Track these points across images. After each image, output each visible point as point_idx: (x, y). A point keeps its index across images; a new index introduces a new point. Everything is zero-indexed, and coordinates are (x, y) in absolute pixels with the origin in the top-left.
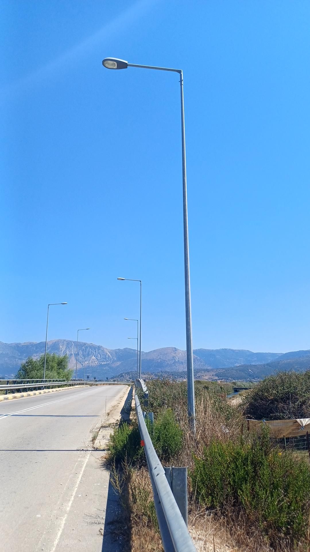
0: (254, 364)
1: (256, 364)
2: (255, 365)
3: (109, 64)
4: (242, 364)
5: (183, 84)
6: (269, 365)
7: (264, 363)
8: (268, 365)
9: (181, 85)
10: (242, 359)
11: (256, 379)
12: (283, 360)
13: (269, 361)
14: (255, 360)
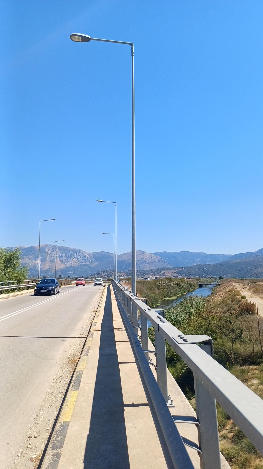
0: (208, 263)
1: (210, 264)
4: (198, 263)
7: (216, 262)
8: (220, 264)
10: (198, 259)
11: (210, 275)
12: (233, 260)
14: (209, 261)
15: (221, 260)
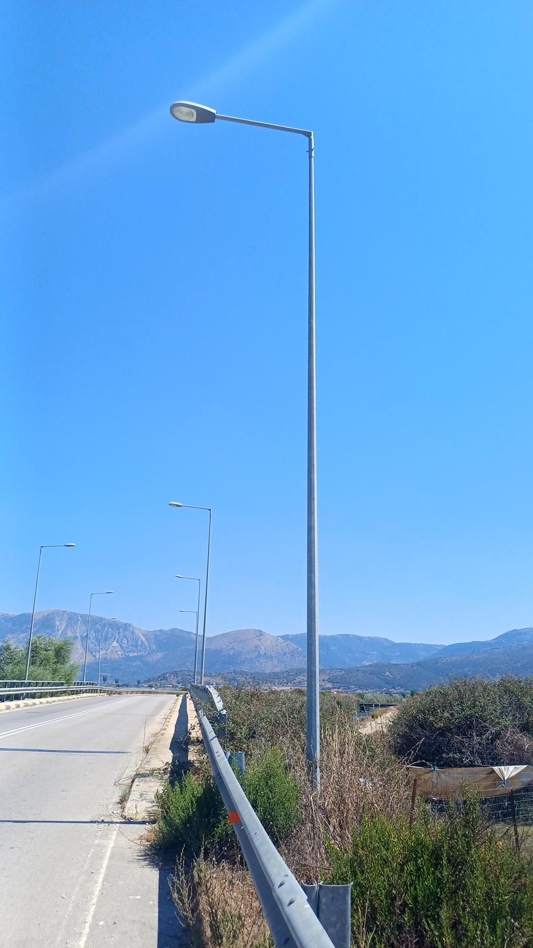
0: (395, 662)
1: (398, 663)
2: (397, 665)
3: (182, 113)
4: (375, 662)
5: (313, 155)
6: (420, 665)
7: (412, 660)
8: (418, 664)
9: (310, 157)
10: (375, 653)
11: (397, 688)
12: (445, 657)
13: (421, 658)
14: (398, 656)
15: (422, 656)
